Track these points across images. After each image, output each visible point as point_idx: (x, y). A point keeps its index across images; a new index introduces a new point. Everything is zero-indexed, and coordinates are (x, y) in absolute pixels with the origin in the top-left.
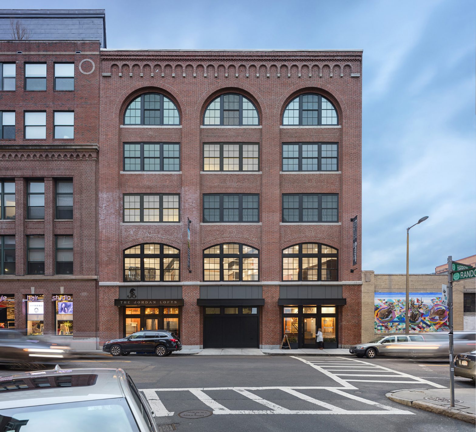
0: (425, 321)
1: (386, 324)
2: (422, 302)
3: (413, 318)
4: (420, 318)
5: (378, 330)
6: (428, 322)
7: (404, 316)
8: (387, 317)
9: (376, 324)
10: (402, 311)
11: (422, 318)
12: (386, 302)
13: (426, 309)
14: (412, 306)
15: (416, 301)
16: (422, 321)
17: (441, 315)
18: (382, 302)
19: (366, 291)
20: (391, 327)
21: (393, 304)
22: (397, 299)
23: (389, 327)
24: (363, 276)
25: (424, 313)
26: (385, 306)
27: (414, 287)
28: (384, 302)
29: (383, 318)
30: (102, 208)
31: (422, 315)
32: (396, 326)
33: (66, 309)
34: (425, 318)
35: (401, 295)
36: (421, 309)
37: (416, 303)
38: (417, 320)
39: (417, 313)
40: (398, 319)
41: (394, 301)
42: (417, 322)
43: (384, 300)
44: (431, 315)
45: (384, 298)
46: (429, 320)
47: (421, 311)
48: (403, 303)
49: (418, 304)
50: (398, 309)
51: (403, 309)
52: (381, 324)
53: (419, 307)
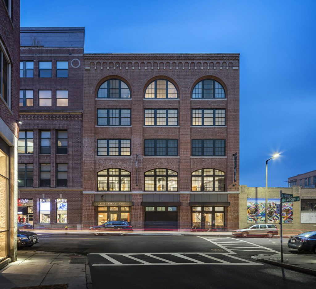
1: (254, 217)
2: (276, 204)
3: (270, 214)
4: (275, 214)
5: (249, 221)
6: (279, 216)
7: (265, 213)
9: (248, 217)
10: (264, 209)
12: (254, 204)
14: (269, 207)
15: (272, 203)
16: (276, 216)
17: (287, 212)
18: (251, 204)
19: (242, 197)
20: (257, 219)
22: (261, 202)
24: (240, 188)
27: (271, 195)
28: (253, 204)
29: (252, 214)
30: (85, 147)
32: (260, 219)
33: (63, 207)
35: (263, 200)
37: (272, 205)
38: (273, 215)
39: (273, 211)
40: (262, 214)
42: (273, 216)
45: (252, 202)
47: (275, 209)
48: (264, 205)
50: (261, 208)
52: (251, 217)
53: (273, 207)
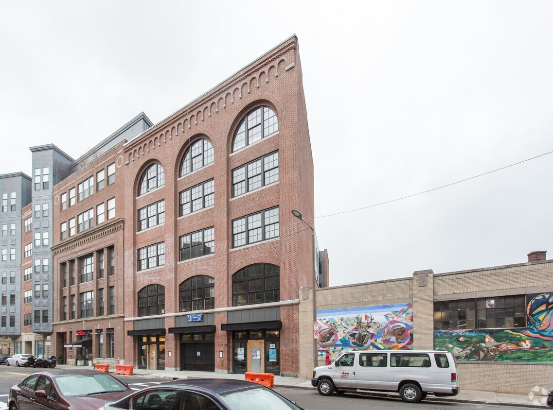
0: (376, 344)
1: (327, 349)
2: (372, 319)
3: (361, 341)
4: (369, 339)
6: (380, 346)
7: (349, 338)
8: (328, 341)
10: (346, 331)
11: (373, 341)
12: (327, 322)
13: (378, 327)
14: (358, 325)
15: (363, 318)
16: (372, 344)
17: (400, 335)
18: (322, 322)
19: (303, 310)
20: (334, 352)
21: (336, 324)
22: (340, 316)
23: (331, 352)
24: (300, 292)
25: (375, 333)
26: (326, 327)
27: (361, 301)
28: (324, 322)
29: (324, 342)
31: (372, 336)
32: (340, 351)
34: (376, 341)
35: (345, 312)
36: (370, 328)
37: (363, 321)
38: (365, 343)
39: (365, 334)
40: (342, 342)
41: (337, 320)
42: (365, 345)
43: (325, 319)
44: (385, 336)
45: (325, 318)
46: (382, 342)
47: (371, 331)
48: (347, 322)
49: (366, 321)
50: (341, 329)
51: (347, 329)
52: (321, 349)
53: (367, 326)
